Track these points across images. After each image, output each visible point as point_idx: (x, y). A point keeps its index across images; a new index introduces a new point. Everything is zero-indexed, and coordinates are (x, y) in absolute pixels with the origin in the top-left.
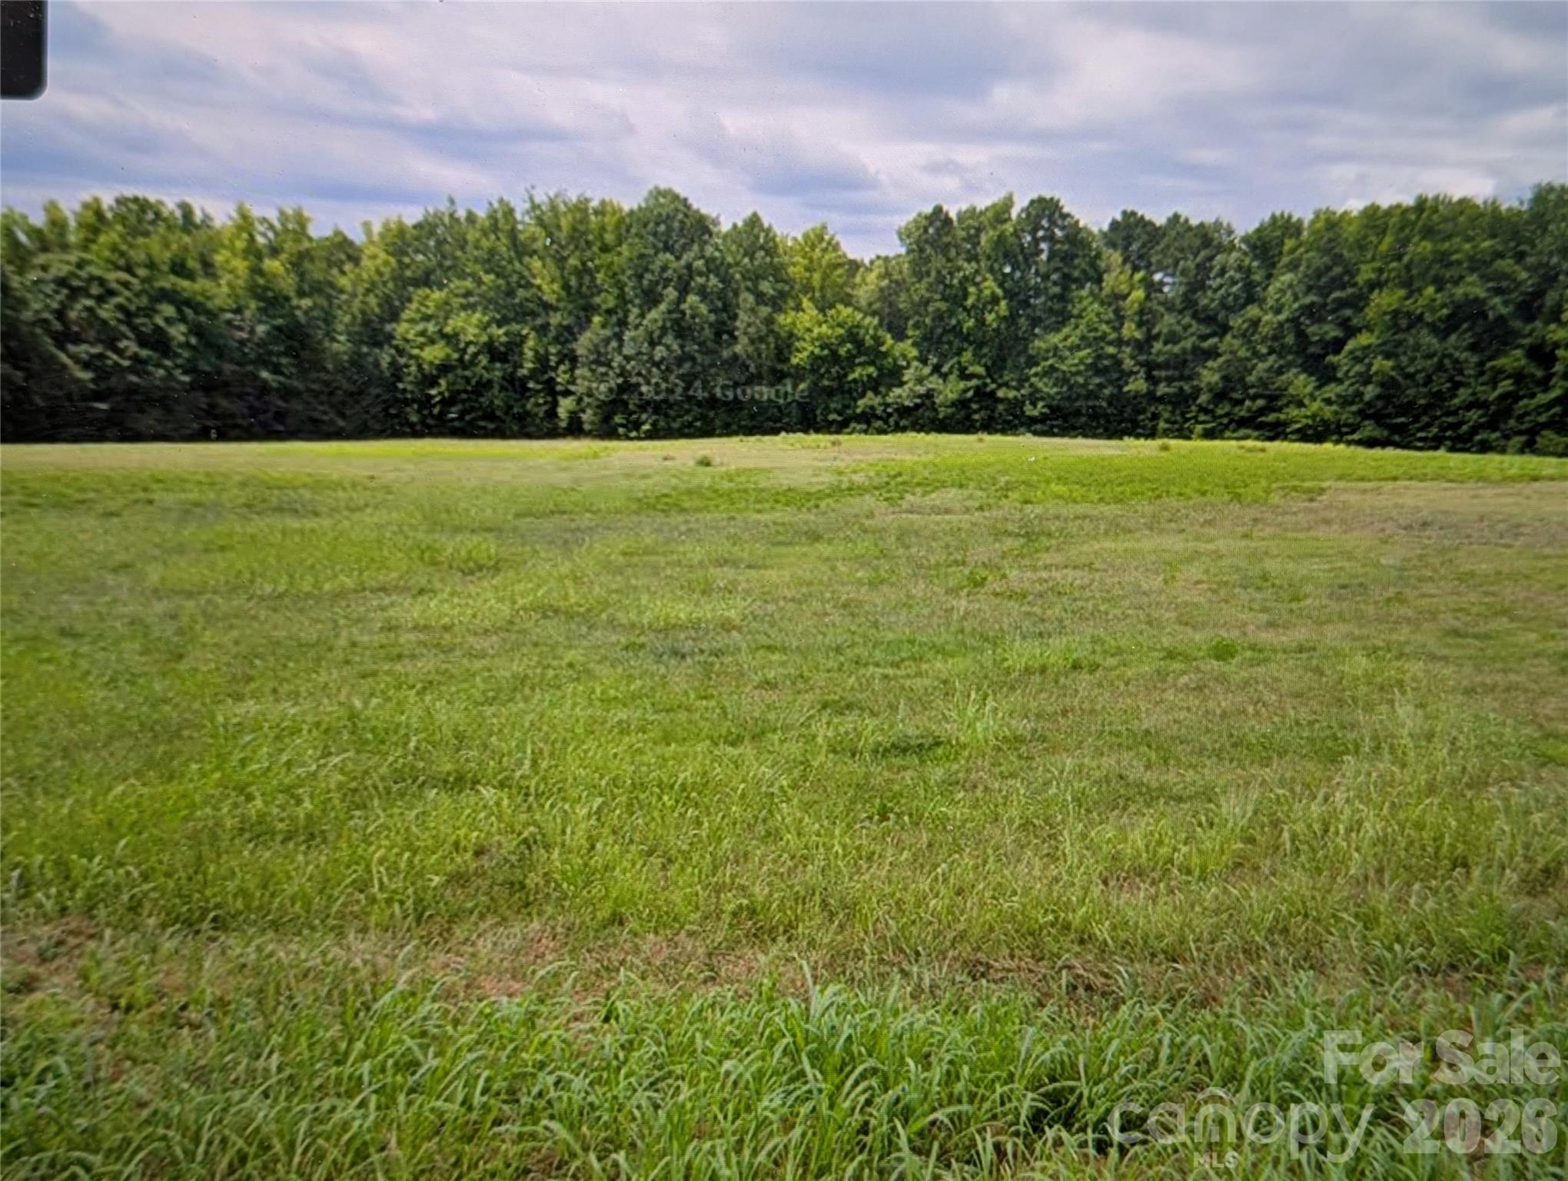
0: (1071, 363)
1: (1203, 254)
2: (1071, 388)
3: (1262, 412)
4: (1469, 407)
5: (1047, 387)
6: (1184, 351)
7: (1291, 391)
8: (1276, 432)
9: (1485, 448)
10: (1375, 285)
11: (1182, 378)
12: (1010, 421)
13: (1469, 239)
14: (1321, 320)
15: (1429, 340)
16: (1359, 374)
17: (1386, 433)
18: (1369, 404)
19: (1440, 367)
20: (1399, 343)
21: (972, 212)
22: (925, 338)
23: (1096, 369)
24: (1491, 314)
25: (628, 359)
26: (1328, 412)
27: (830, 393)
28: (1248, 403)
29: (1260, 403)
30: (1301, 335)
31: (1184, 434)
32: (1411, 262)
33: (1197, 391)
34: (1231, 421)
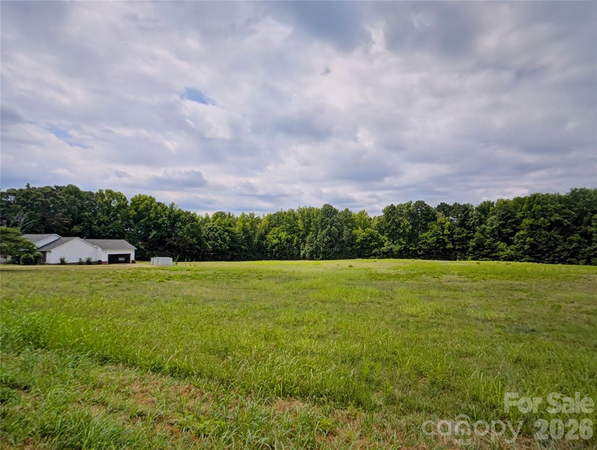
0: (430, 241)
1: (466, 212)
2: (430, 247)
3: (490, 253)
4: (563, 251)
5: (423, 247)
6: (463, 237)
7: (499, 247)
8: (496, 258)
9: (570, 263)
10: (522, 218)
11: (463, 244)
12: (415, 255)
13: (552, 204)
14: (506, 228)
15: (544, 232)
16: (522, 242)
17: (534, 259)
18: (526, 251)
19: (550, 240)
20: (534, 233)
21: (401, 205)
22: (390, 235)
23: (437, 242)
24: (565, 224)
25: (317, 241)
26: (512, 253)
27: (365, 249)
28: (485, 250)
29: (490, 250)
30: (500, 233)
31: (465, 259)
32: (534, 211)
33: (468, 248)
34: (480, 256)
